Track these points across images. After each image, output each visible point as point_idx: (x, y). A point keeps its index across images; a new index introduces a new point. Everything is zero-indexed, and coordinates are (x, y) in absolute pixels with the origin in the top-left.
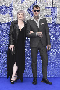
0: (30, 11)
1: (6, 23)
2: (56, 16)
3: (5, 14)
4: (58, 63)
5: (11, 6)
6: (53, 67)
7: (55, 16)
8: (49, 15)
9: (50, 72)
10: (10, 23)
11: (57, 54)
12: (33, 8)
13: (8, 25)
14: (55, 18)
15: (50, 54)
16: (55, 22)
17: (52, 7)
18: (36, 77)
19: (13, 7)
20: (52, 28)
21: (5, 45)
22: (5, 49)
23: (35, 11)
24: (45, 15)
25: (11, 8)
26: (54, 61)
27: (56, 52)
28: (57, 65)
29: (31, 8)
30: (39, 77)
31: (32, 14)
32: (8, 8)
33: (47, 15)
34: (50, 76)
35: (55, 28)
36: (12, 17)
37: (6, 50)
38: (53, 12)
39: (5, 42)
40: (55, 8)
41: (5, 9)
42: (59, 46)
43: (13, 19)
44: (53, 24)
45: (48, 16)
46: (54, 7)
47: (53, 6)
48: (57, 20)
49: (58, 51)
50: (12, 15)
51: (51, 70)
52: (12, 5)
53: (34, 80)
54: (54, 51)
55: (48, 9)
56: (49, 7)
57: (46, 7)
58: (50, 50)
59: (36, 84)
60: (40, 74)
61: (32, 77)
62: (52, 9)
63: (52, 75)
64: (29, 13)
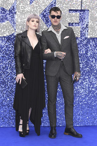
0: (44, 16)
1: (5, 37)
2: (87, 25)
3: (2, 22)
4: (91, 103)
5: (14, 9)
6: (82, 109)
7: (85, 25)
8: (76, 23)
9: (78, 117)
10: (11, 36)
11: (89, 88)
12: (50, 12)
13: (8, 41)
14: (85, 29)
15: (77, 87)
16: (85, 35)
17: (81, 10)
18: (55, 127)
19: (16, 11)
20: (81, 45)
21: (4, 73)
22: (3, 79)
23: (53, 17)
24: (69, 23)
25: (12, 11)
26: (84, 99)
27: (87, 85)
28: (89, 106)
29: (45, 11)
30: (59, 126)
31: (47, 22)
32: (8, 12)
33: (73, 23)
34: (78, 124)
35: (86, 45)
36: (15, 27)
37: (4, 81)
38: (82, 19)
39: (3, 68)
40: (86, 12)
41: (3, 13)
42: (92, 74)
43: (16, 30)
44: (83, 38)
45: (74, 25)
46: (84, 11)
47: (83, 9)
48: (89, 31)
49: (91, 83)
50: (14, 23)
51: (79, 115)
52: (15, 7)
53: (51, 131)
54: (85, 83)
55: (74, 13)
56: (76, 11)
57: (71, 10)
58: (78, 81)
59: (55, 137)
60: (61, 121)
61: (48, 126)
62: (80, 14)
63: (81, 123)
64: (43, 20)
